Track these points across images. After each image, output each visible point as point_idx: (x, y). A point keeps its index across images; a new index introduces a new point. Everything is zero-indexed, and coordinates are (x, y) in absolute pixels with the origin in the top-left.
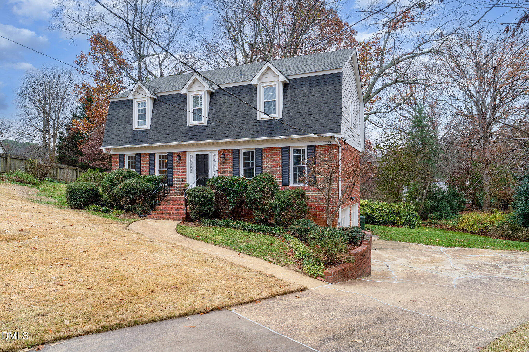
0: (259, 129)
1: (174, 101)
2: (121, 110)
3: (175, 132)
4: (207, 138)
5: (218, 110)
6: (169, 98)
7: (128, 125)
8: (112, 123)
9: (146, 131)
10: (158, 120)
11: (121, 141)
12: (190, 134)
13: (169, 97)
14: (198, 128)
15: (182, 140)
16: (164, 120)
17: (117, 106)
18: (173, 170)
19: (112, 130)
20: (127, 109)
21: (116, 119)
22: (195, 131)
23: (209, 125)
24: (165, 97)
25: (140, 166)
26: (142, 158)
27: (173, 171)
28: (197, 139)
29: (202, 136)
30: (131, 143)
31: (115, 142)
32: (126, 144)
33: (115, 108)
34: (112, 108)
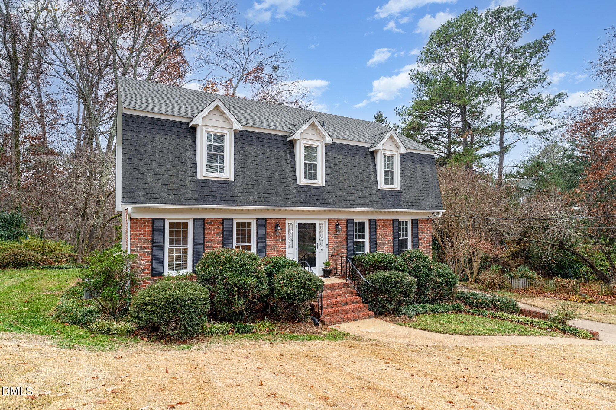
0: (382, 199)
1: (268, 145)
2: (159, 136)
3: (280, 192)
4: (328, 205)
5: (334, 170)
6: (257, 138)
7: (184, 169)
8: (140, 157)
9: (226, 183)
10: (246, 169)
11: (172, 196)
12: (303, 197)
13: (258, 135)
14: (312, 189)
15: (293, 204)
16: (258, 170)
17: (143, 125)
18: (266, 245)
19: (142, 172)
20: (174, 137)
21: (150, 152)
22: (310, 193)
23: (327, 187)
24: (251, 135)
25: (204, 240)
26: (207, 226)
27: (266, 247)
28: (315, 205)
29: (320, 201)
30: (197, 202)
31: (157, 196)
32: (186, 202)
33: (141, 129)
34: (132, 128)
